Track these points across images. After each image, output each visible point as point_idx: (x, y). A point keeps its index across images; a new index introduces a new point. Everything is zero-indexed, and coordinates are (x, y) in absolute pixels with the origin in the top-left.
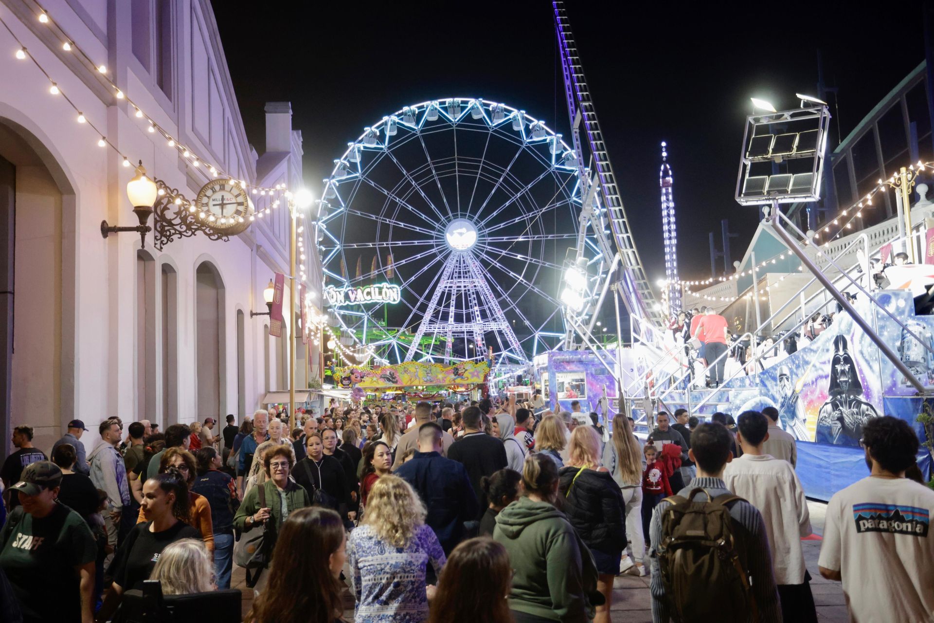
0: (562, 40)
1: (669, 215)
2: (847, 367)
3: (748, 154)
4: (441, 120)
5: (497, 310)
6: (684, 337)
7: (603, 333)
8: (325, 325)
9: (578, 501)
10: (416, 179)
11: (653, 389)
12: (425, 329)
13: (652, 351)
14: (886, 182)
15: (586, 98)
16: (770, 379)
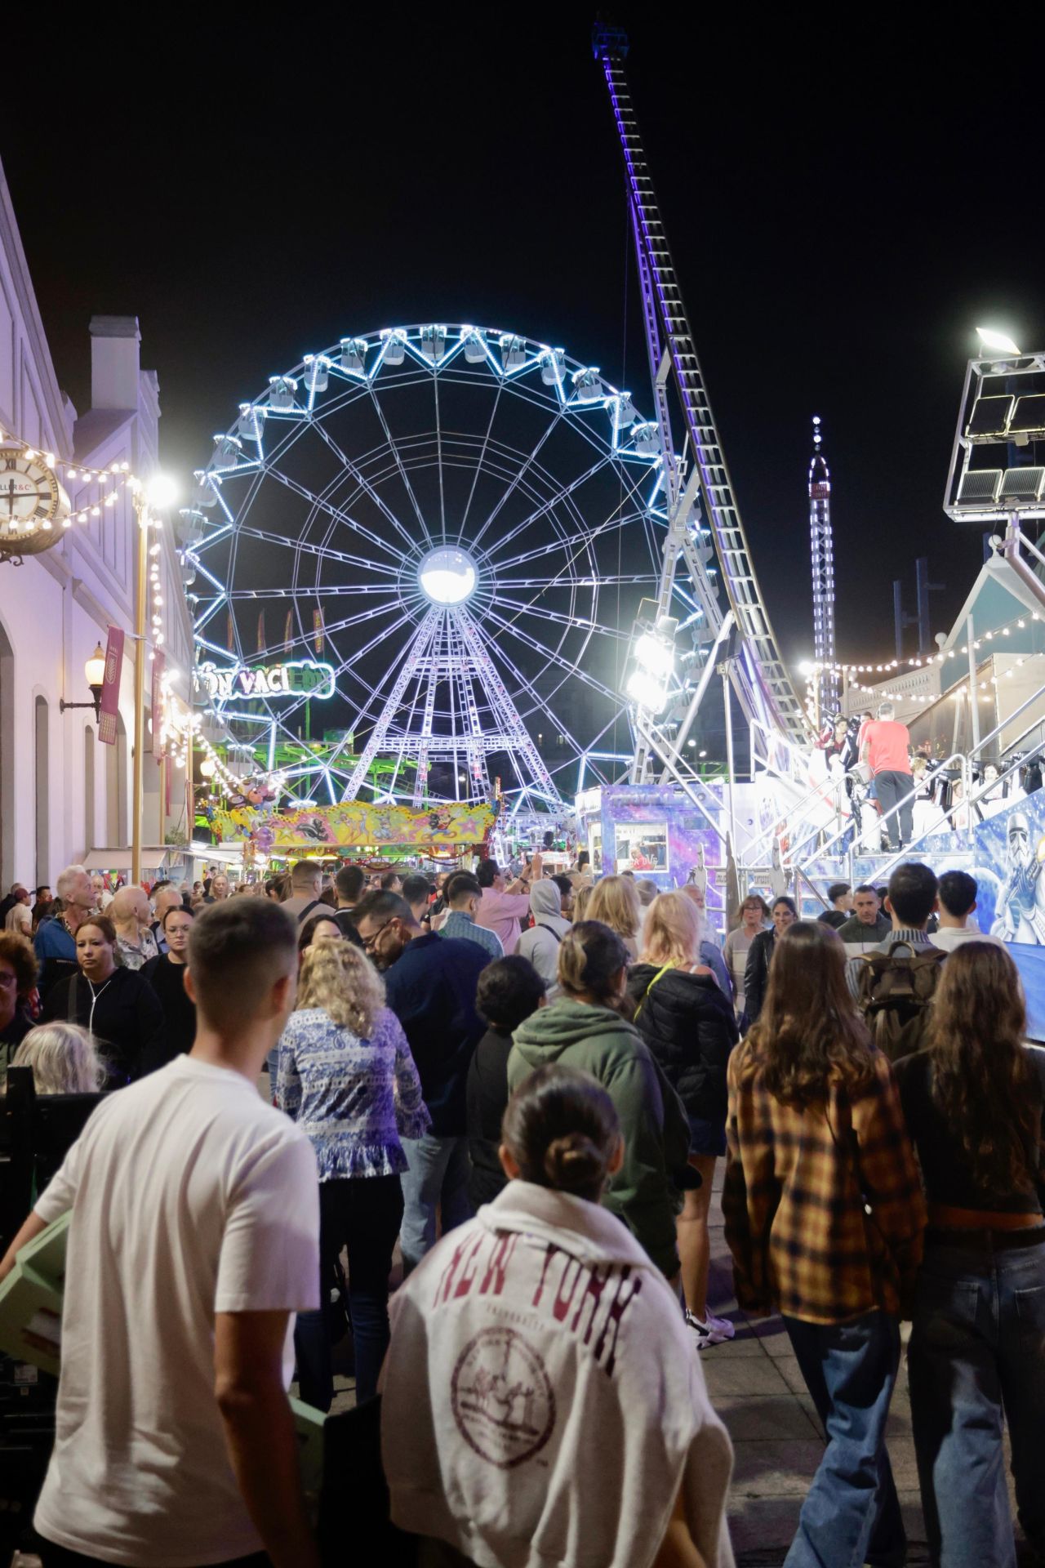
0: (639, 220)
1: (822, 549)
3: (968, 428)
4: (410, 363)
5: (509, 714)
6: (845, 763)
7: (700, 759)
8: (198, 731)
9: (654, 1024)
10: (365, 473)
11: (787, 855)
12: (379, 746)
13: (787, 786)
15: (680, 328)
16: (993, 836)
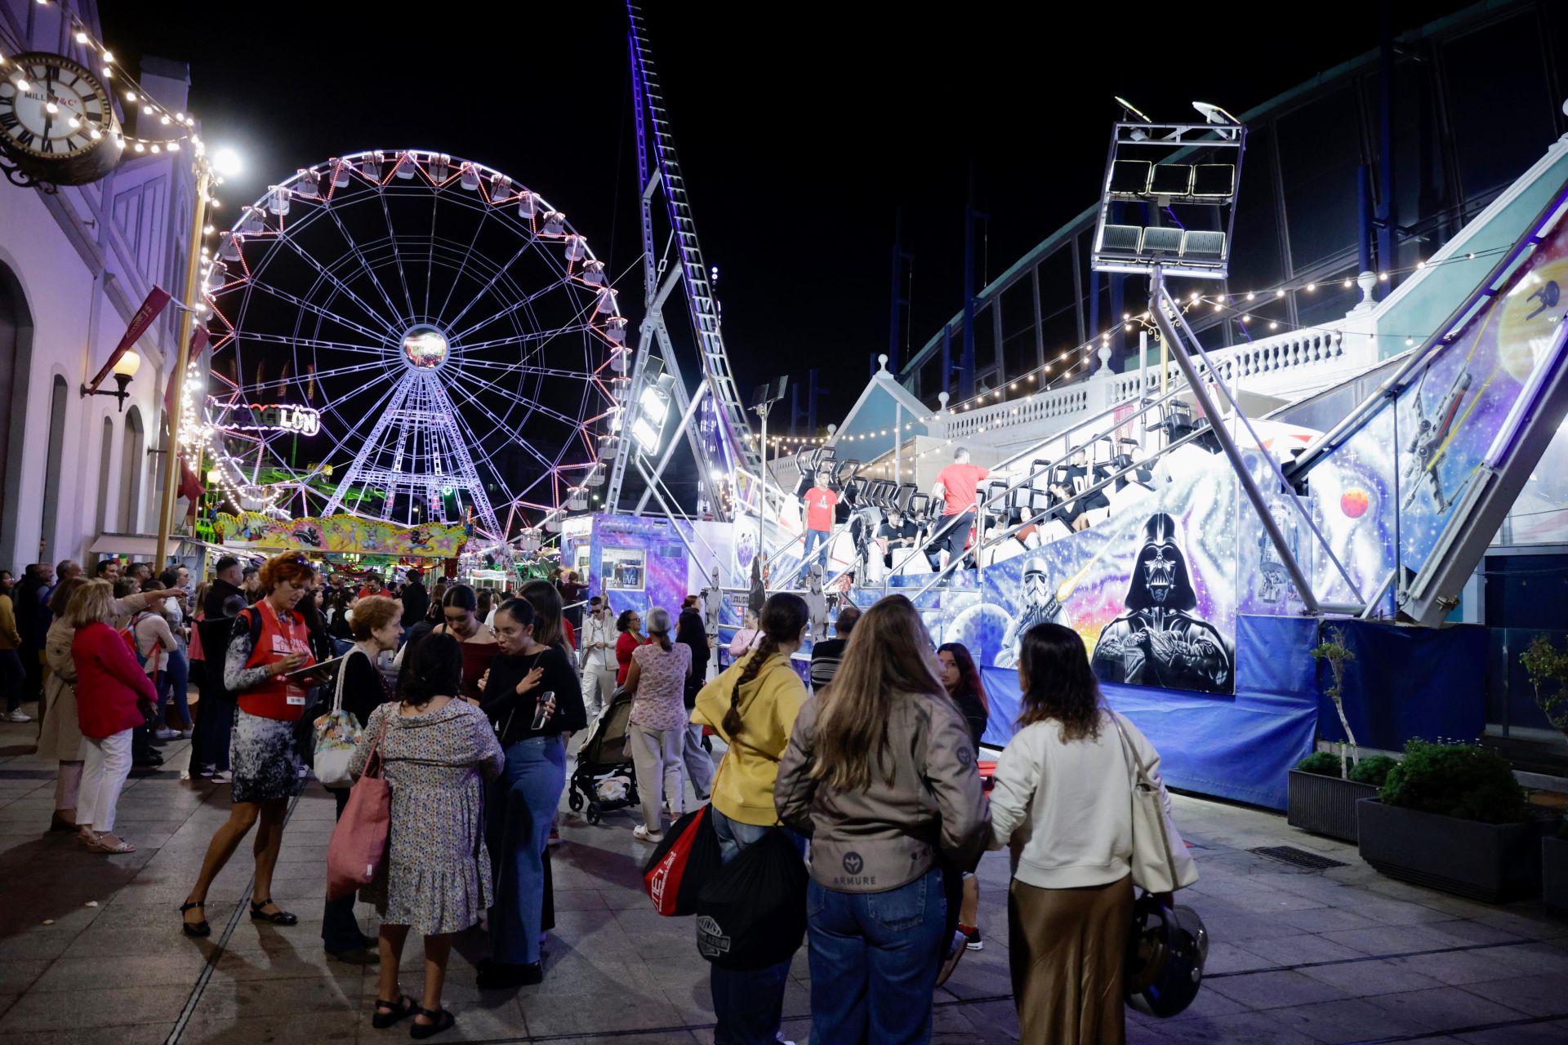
2: (1168, 566)
5: (464, 461)
10: (368, 257)
12: (354, 476)
14: (1135, 319)
15: (669, 155)
16: (1006, 577)
